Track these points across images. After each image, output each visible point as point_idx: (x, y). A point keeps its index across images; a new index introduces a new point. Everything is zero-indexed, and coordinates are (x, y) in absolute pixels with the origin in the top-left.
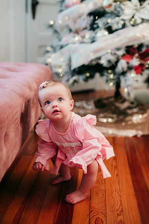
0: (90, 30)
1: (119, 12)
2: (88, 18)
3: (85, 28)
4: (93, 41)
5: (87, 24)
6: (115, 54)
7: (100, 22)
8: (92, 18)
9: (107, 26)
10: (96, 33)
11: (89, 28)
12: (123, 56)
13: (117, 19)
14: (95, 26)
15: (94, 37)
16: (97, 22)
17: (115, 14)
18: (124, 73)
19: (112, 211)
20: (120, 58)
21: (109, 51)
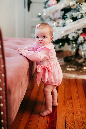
0: (62, 19)
1: (79, 9)
2: (61, 12)
3: (60, 18)
4: (64, 26)
5: (61, 15)
6: (77, 33)
7: (68, 15)
8: (63, 12)
9: (72, 17)
10: (66, 21)
11: (61, 18)
12: (82, 34)
13: (78, 12)
14: (65, 17)
15: (65, 23)
16: (66, 14)
17: (77, 10)
18: (82, 44)
19: (78, 123)
20: (80, 35)
21: (74, 31)
